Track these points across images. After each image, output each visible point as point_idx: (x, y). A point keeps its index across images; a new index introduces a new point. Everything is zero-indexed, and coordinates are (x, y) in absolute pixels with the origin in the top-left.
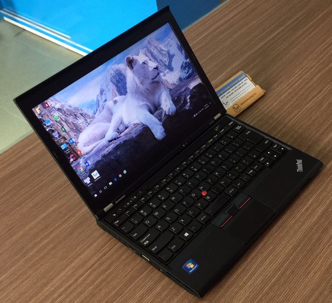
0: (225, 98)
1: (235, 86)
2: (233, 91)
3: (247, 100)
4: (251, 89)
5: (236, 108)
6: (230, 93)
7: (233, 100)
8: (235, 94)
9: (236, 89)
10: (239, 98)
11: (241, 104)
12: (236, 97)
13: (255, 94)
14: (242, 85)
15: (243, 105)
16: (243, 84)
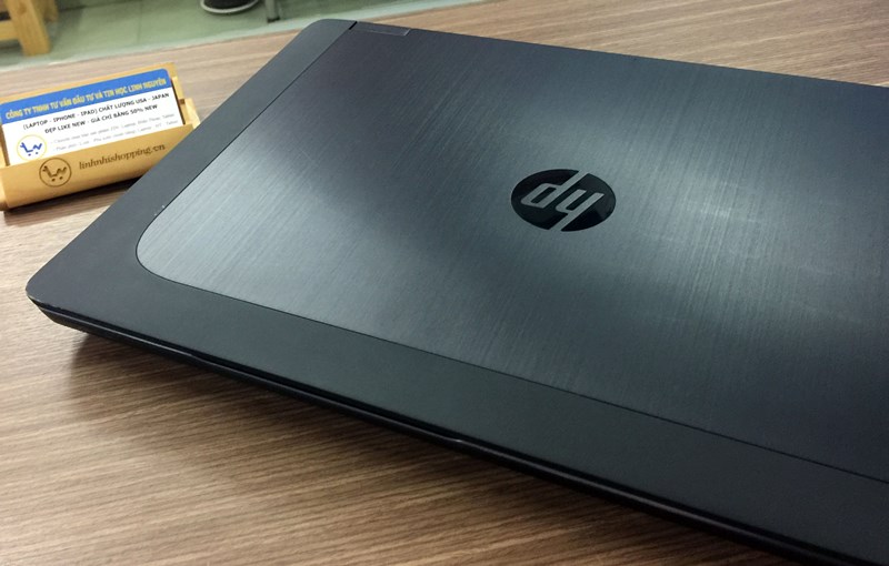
0: (40, 130)
1: (104, 104)
2: (87, 118)
3: (118, 157)
5: (54, 172)
6: (70, 121)
7: (66, 144)
8: (89, 127)
9: (106, 113)
11: (82, 166)
13: (162, 147)
14: (136, 106)
16: (142, 106)
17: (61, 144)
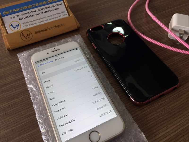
0: (17, 19)
1: (39, 8)
2: (34, 13)
3: (48, 29)
4: (62, 18)
5: (26, 35)
6: (28, 15)
7: (28, 24)
10: (38, 24)
13: (63, 25)
15: (38, 34)
16: (54, 8)
17: (26, 24)
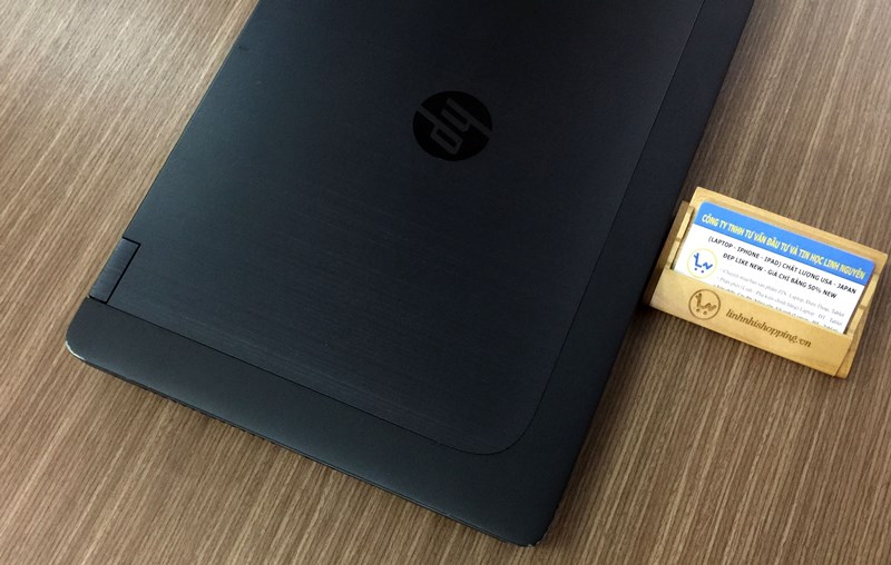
1: (791, 262)
2: (768, 266)
3: (764, 327)
4: (822, 323)
5: (704, 303)
6: (751, 259)
7: (732, 279)
8: (762, 277)
9: (787, 272)
10: (754, 296)
11: (730, 314)
12: (748, 285)
13: (808, 344)
14: (818, 283)
15: (731, 320)
16: (824, 287)
17: (727, 277)
